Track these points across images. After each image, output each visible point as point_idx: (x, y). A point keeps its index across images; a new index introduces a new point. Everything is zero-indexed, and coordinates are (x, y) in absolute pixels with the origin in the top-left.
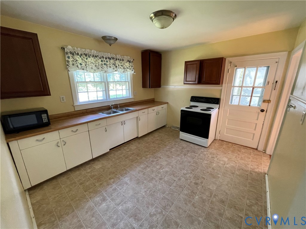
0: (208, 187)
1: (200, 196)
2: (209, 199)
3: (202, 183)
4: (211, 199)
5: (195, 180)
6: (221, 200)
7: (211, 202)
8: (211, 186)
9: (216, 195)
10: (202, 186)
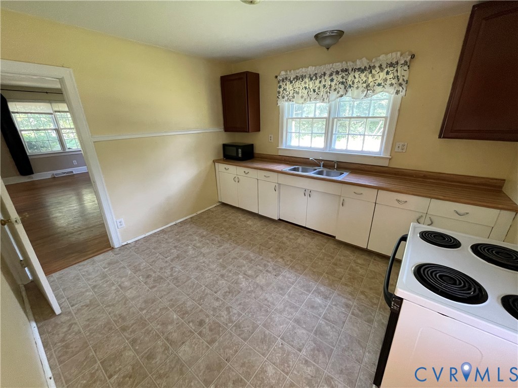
0: (187, 343)
1: (176, 322)
2: (163, 334)
3: (200, 334)
4: (162, 337)
5: (210, 323)
6: (153, 355)
7: (158, 336)
8: (187, 349)
9: (166, 352)
10: (193, 333)
